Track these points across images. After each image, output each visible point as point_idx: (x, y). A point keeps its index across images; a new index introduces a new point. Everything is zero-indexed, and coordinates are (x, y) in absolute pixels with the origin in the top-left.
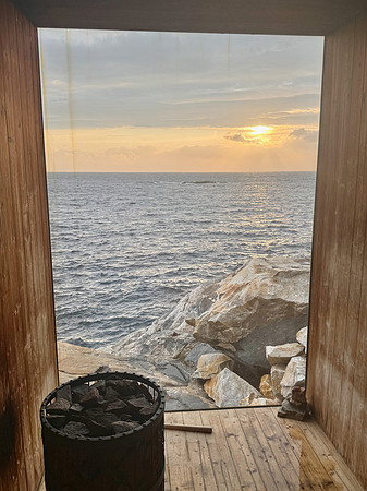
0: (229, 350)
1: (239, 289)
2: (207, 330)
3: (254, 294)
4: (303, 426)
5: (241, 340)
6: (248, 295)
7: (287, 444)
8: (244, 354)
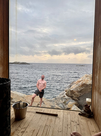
0: (76, 100)
1: (80, 82)
2: (70, 93)
3: (84, 82)
4: (88, 119)
5: (79, 97)
6: (82, 83)
7: (78, 124)
8: (80, 101)
